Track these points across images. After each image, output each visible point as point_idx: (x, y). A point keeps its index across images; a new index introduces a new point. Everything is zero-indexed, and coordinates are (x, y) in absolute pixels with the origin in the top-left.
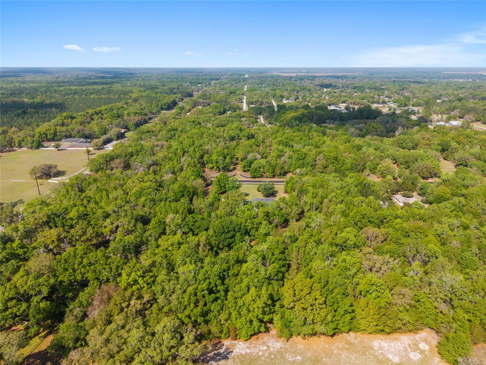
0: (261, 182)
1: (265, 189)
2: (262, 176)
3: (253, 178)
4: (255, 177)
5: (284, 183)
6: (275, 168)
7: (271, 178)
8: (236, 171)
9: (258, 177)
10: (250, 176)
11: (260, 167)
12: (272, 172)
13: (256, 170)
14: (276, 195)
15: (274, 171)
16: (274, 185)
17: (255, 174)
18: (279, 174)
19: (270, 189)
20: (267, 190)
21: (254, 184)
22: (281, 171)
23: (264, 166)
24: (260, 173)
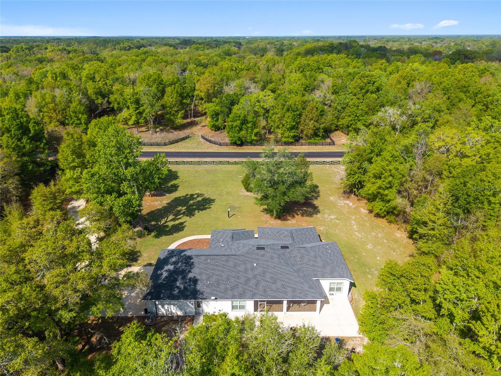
0: (257, 155)
1: (274, 184)
2: (261, 140)
3: (234, 144)
4: (241, 143)
5: (346, 158)
6: (300, 115)
7: (287, 144)
8: (195, 129)
9: (252, 143)
10: (227, 140)
11: (256, 113)
12: (292, 128)
13: (244, 122)
14: (316, 202)
15: (298, 123)
16: (306, 164)
17: (243, 133)
18: (311, 132)
19: (293, 185)
20: (282, 188)
21: (236, 163)
22: (317, 125)
23: (267, 111)
24: (256, 131)
